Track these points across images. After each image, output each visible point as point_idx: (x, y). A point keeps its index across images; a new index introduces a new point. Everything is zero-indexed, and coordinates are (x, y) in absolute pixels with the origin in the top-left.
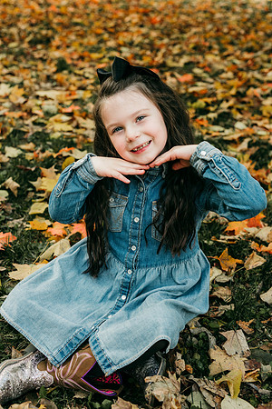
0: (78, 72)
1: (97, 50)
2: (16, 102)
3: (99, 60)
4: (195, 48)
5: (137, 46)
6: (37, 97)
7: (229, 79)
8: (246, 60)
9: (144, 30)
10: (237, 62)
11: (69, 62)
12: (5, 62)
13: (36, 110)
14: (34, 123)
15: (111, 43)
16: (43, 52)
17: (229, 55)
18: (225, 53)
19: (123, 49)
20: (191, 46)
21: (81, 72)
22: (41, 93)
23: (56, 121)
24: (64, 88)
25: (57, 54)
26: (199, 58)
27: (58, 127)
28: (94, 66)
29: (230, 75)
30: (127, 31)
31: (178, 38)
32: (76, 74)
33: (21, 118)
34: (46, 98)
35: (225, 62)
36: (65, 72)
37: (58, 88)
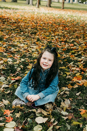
1: (49, 36)
2: (25, 48)
3: (49, 39)
4: (76, 37)
5: (60, 36)
6: (31, 47)
7: (83, 46)
9: (63, 31)
11: (40, 39)
12: (23, 38)
13: (30, 51)
14: (29, 54)
15: (53, 35)
16: (34, 36)
17: (85, 39)
18: (84, 39)
19: (56, 36)
20: (75, 36)
22: (32, 47)
23: (35, 53)
24: (38, 46)
25: (38, 37)
26: (77, 40)
27: (35, 55)
28: (47, 40)
30: (58, 31)
31: (72, 34)
32: (42, 42)
33: (26, 52)
34: (33, 48)
35: (84, 41)
36: (39, 41)
37: (36, 46)
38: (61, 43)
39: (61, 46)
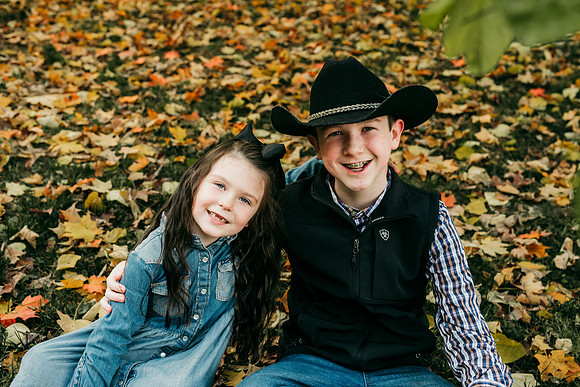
0: (73, 63)
1: (89, 26)
3: (98, 44)
4: (219, 16)
6: (28, 105)
7: (269, 62)
8: (287, 31)
10: (276, 34)
11: (59, 47)
13: (32, 127)
14: (34, 145)
15: (110, 15)
16: (18, 34)
17: (264, 25)
18: (260, 22)
19: (127, 23)
20: (215, 12)
21: (78, 64)
22: (33, 100)
23: (61, 140)
24: (61, 90)
25: (40, 36)
26: (227, 31)
27: (65, 147)
28: (93, 53)
29: (269, 55)
33: (14, 137)
34: (40, 107)
35: (261, 35)
36: (57, 64)
37: (53, 90)
38: (163, 60)
39: (170, 79)
